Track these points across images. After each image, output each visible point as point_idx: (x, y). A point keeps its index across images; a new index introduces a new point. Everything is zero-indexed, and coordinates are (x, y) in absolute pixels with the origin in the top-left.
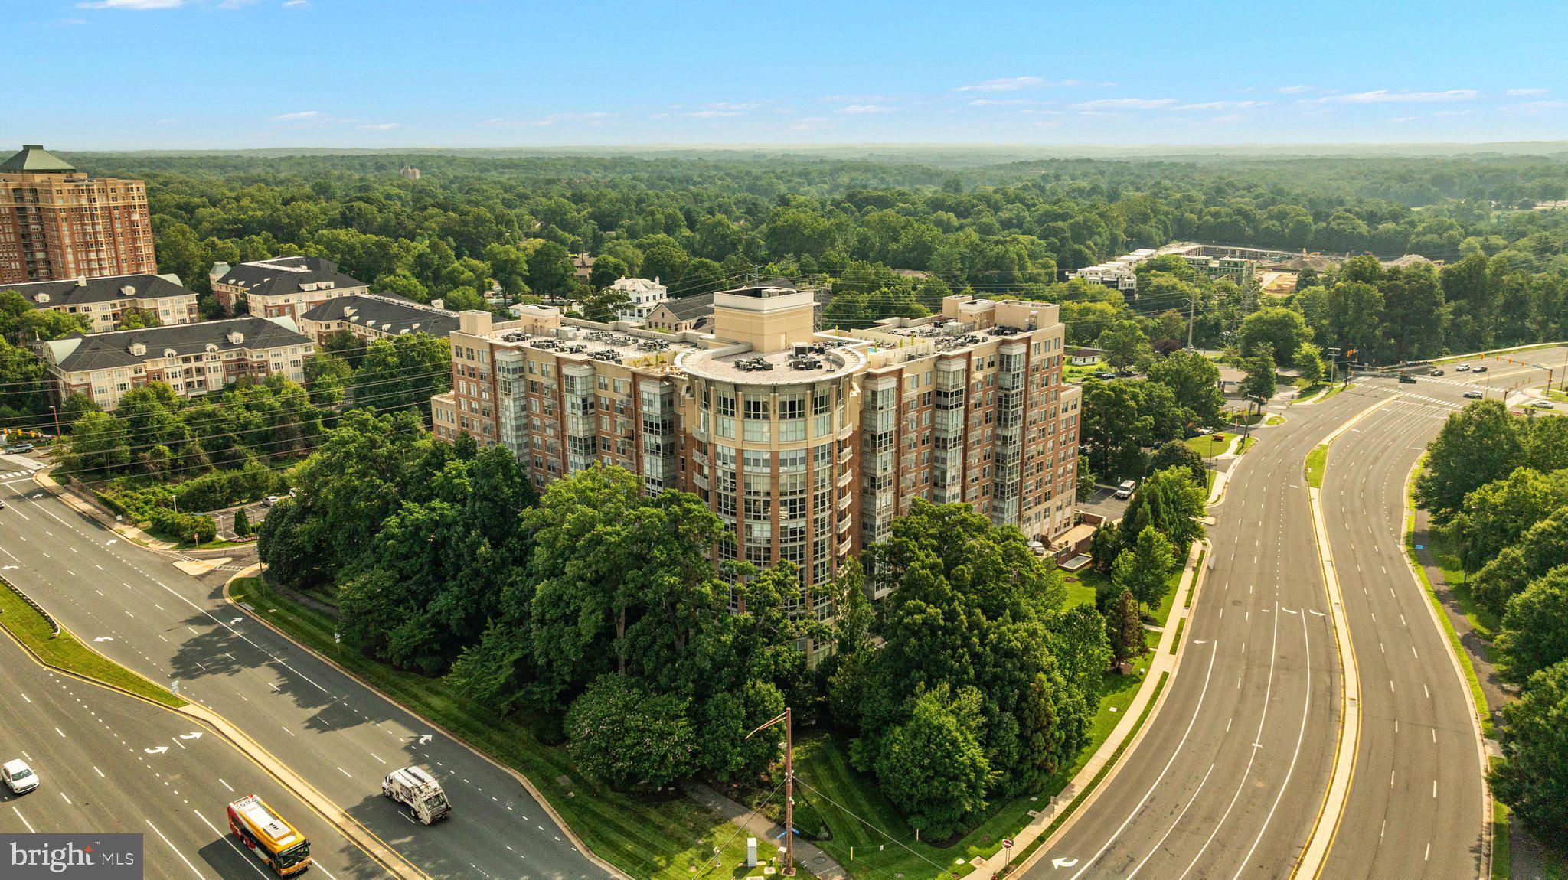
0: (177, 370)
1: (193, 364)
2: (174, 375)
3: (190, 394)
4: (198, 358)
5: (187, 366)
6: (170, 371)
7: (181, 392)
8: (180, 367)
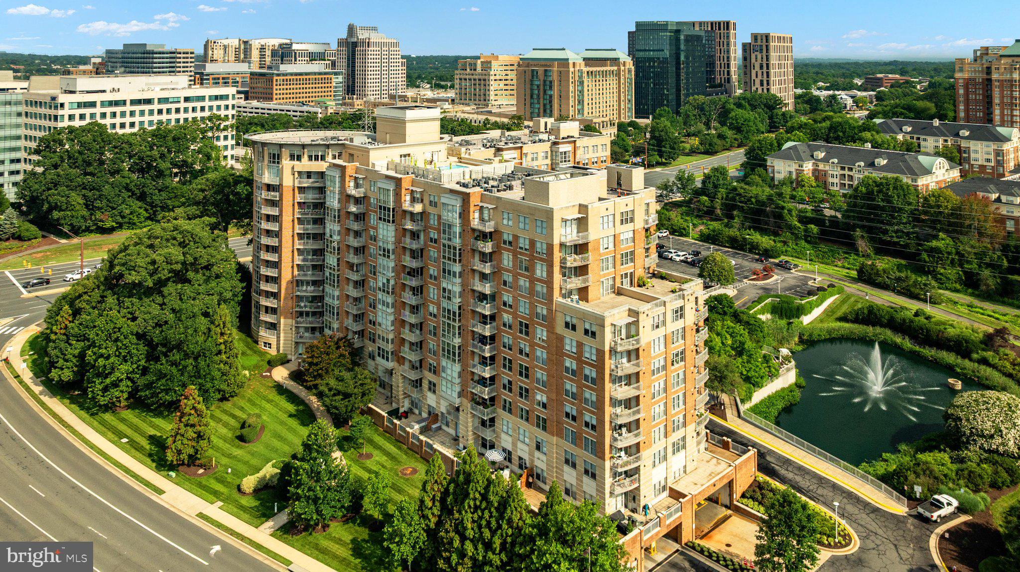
0: (835, 173)
1: (846, 172)
2: (832, 176)
3: (842, 191)
4: (851, 169)
5: (842, 172)
6: (830, 172)
7: (835, 188)
8: (838, 172)
